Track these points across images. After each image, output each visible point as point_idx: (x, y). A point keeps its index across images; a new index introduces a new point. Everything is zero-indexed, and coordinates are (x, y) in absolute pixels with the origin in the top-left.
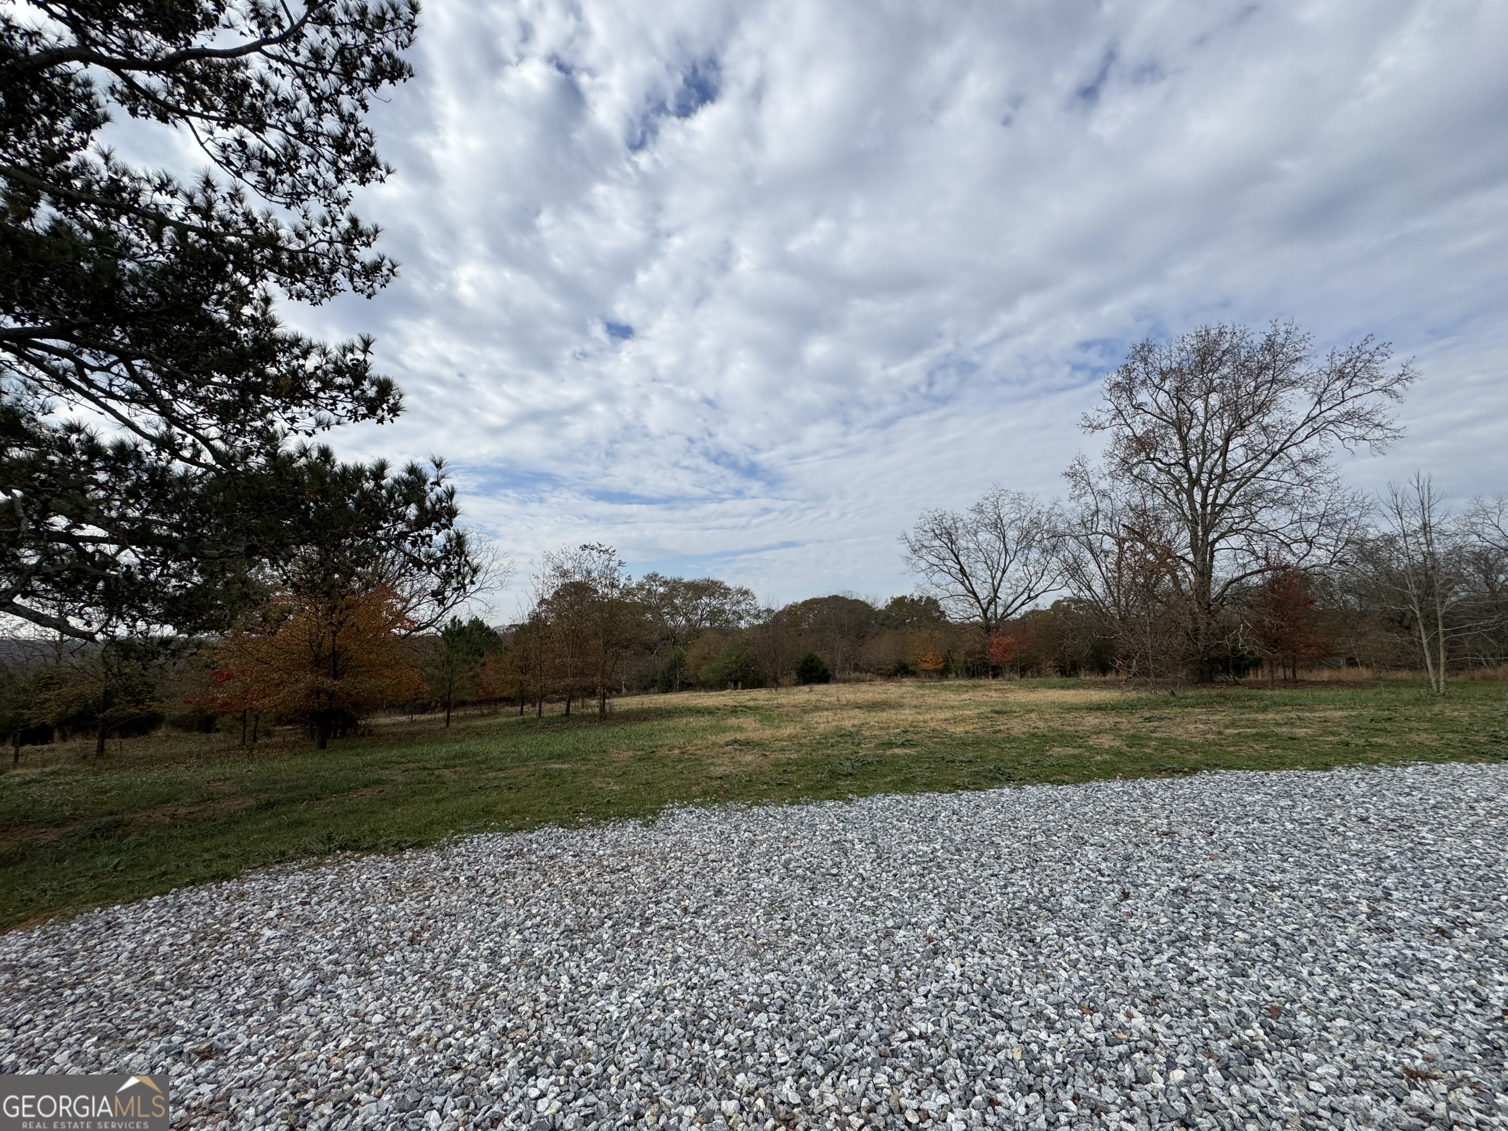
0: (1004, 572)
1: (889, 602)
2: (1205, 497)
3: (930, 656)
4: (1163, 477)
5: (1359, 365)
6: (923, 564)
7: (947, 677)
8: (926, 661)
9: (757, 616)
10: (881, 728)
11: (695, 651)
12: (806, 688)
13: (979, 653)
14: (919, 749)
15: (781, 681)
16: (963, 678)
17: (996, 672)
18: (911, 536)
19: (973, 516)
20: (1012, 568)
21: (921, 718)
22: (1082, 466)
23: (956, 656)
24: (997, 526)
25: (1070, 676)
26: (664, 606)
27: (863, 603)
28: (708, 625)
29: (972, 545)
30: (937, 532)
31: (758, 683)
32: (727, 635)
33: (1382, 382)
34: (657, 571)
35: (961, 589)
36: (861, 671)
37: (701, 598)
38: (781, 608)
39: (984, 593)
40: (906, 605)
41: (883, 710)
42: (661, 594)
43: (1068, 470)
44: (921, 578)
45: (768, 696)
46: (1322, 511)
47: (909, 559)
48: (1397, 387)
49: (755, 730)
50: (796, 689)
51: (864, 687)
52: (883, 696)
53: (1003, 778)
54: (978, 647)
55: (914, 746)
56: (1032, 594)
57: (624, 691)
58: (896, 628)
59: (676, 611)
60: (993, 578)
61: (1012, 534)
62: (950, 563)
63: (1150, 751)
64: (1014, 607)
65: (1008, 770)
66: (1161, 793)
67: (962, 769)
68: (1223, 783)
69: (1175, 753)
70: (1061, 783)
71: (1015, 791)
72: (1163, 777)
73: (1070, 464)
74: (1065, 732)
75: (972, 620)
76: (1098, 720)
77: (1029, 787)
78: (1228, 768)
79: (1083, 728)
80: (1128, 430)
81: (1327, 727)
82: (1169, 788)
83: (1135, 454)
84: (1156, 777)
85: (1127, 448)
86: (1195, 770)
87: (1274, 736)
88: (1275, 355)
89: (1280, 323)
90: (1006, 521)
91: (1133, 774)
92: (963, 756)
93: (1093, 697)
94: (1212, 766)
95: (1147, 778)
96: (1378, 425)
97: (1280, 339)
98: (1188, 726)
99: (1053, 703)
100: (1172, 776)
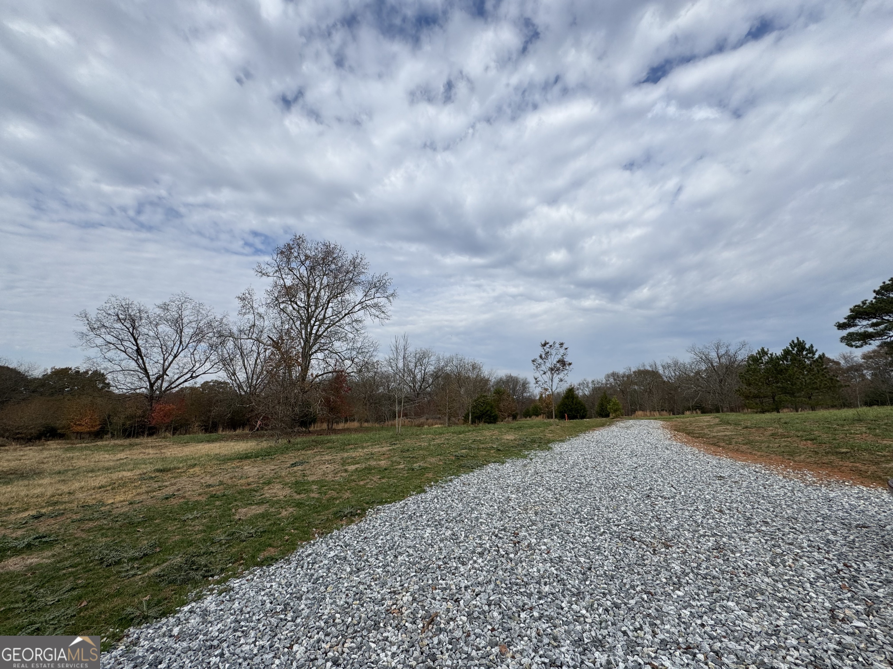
0: (175, 356)
2: (312, 329)
3: (86, 420)
4: (295, 313)
5: (382, 284)
6: (99, 341)
7: (102, 438)
8: (80, 425)
13: (139, 417)
16: (118, 437)
17: (152, 432)
18: (92, 317)
19: (158, 311)
20: (182, 355)
21: (65, 488)
22: (251, 295)
23: (115, 420)
24: (177, 323)
25: (211, 432)
29: (151, 333)
30: (121, 316)
33: (387, 294)
35: (133, 365)
39: (154, 370)
40: (69, 376)
43: (241, 295)
44: (93, 352)
46: (359, 346)
47: (83, 335)
48: (391, 298)
54: (139, 412)
55: (49, 545)
56: (194, 375)
58: (52, 395)
60: (164, 361)
61: (188, 331)
62: (127, 344)
63: (317, 496)
64: (177, 383)
65: (203, 561)
66: (368, 549)
67: (134, 575)
68: (393, 521)
69: (334, 494)
70: (270, 561)
71: (221, 598)
72: (348, 524)
73: (243, 291)
74: (239, 488)
75: (138, 391)
76: (256, 469)
77: (235, 583)
78: (381, 503)
79: (251, 480)
80: (282, 281)
81: (388, 458)
82: (366, 538)
83: (283, 296)
84: (342, 526)
85: (279, 292)
86: (364, 510)
87: (375, 468)
88: (354, 267)
89: (359, 253)
90: (186, 320)
91: (326, 528)
92: (134, 547)
93: (236, 447)
94: (371, 504)
95: (338, 530)
96: (383, 312)
97: (358, 261)
98: (321, 467)
99: (208, 455)
100: (352, 521)
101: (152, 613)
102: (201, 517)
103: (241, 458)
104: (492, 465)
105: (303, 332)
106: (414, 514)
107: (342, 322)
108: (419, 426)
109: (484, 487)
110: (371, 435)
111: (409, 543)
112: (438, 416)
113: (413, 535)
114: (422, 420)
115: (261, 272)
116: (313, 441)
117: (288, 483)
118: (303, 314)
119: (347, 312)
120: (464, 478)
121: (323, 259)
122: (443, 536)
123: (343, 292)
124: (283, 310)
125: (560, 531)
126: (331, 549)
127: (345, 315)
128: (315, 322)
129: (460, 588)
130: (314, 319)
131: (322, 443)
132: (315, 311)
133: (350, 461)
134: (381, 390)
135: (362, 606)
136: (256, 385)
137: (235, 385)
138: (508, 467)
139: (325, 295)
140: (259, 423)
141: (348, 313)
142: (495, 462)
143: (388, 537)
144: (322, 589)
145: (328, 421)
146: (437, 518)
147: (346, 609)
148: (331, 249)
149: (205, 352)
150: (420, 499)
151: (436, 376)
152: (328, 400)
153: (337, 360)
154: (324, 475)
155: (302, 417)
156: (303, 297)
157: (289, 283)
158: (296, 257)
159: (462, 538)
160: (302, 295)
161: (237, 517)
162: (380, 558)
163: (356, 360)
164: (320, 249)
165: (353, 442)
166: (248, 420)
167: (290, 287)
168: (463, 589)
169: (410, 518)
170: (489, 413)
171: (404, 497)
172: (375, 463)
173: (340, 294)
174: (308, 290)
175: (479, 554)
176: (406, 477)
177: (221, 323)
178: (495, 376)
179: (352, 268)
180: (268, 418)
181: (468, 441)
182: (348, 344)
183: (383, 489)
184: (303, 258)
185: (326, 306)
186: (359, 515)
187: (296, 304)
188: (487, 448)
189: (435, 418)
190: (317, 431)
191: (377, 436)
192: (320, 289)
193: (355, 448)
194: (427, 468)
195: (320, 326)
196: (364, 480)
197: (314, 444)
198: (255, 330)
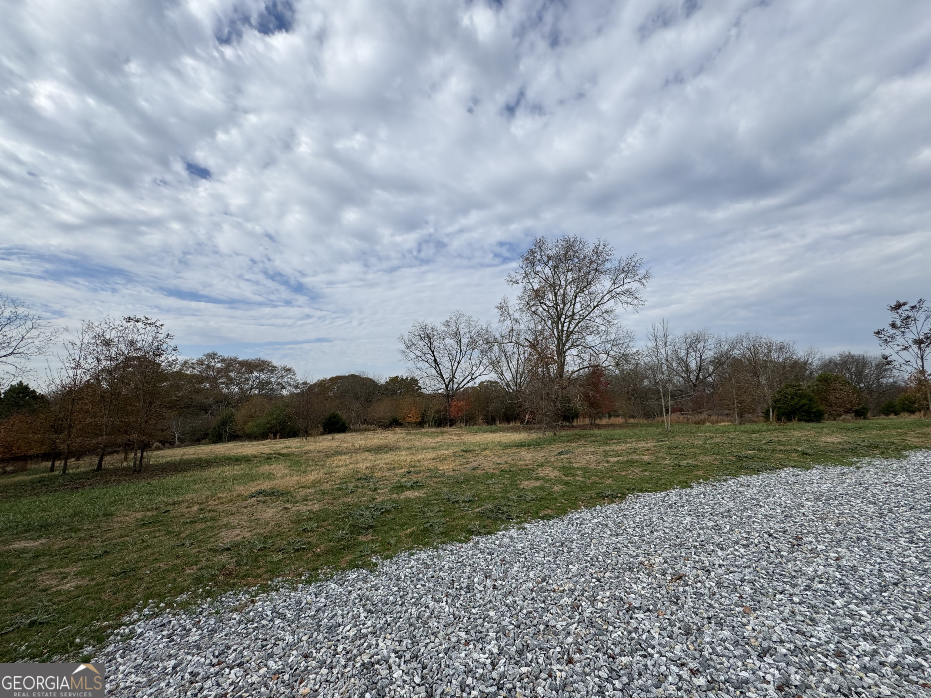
0: (459, 363)
1: (388, 379)
2: (563, 327)
3: (413, 413)
4: (545, 314)
5: (631, 267)
7: (424, 427)
8: (410, 417)
9: (296, 387)
10: (389, 469)
11: (243, 412)
12: (329, 437)
13: (443, 411)
14: (425, 490)
15: (310, 432)
16: (433, 426)
17: (452, 423)
18: (406, 338)
19: (443, 328)
20: (463, 361)
21: (415, 458)
22: (506, 304)
23: (429, 413)
24: (457, 336)
25: (491, 424)
26: (220, 378)
27: (371, 380)
28: (257, 392)
29: (442, 346)
30: (422, 336)
31: (292, 434)
32: (271, 399)
33: (638, 277)
34: (216, 351)
35: (434, 372)
36: (368, 424)
37: (252, 372)
38: (314, 382)
39: (447, 375)
40: (398, 382)
41: (386, 452)
42: (218, 368)
43: (498, 305)
44: (410, 364)
45: (299, 444)
46: (613, 338)
47: (403, 352)
48: (644, 281)
49: (285, 476)
50: (321, 438)
51: (370, 435)
52: (384, 441)
53: (504, 517)
54: (442, 408)
55: (421, 487)
56: (473, 377)
57: (177, 443)
58: (392, 396)
59: (231, 381)
60: (452, 367)
61: (465, 341)
62: (428, 356)
63: (582, 479)
64: (463, 384)
65: (505, 509)
66: (626, 522)
67: (468, 510)
68: (652, 506)
69: (597, 479)
70: (549, 517)
71: (519, 532)
72: (609, 503)
73: (500, 302)
74: (520, 467)
75: (439, 391)
76: (530, 455)
77: (528, 526)
78: (641, 491)
79: (527, 462)
80: (530, 286)
81: (653, 453)
82: (625, 515)
83: (533, 299)
84: (604, 504)
85: (529, 296)
86: (624, 495)
87: (637, 462)
88: (598, 256)
89: (601, 240)
90: (462, 332)
91: (589, 503)
92: (463, 495)
93: (512, 437)
94: (632, 490)
95: (601, 506)
96: (636, 298)
97: (601, 248)
98: (584, 457)
99: (493, 442)
100: (613, 502)
101: (482, 531)
102: (498, 483)
103: (518, 446)
104: (790, 470)
105: (555, 330)
106: (675, 503)
107: (591, 315)
108: (697, 423)
109: (768, 490)
110: (636, 431)
111: (666, 524)
112: (727, 412)
113: (671, 519)
114: (702, 416)
115: (511, 281)
116: (576, 434)
117: (557, 467)
118: (553, 313)
119: (596, 304)
120: (744, 480)
121: (565, 255)
122: (704, 525)
123: (589, 284)
124: (535, 313)
125: (869, 545)
126: (595, 517)
127: (595, 307)
128: (565, 319)
129: (714, 565)
130: (564, 316)
131: (585, 436)
132: (563, 308)
133: (612, 453)
134: (646, 383)
135: (620, 556)
136: (521, 383)
137: (504, 384)
138: (815, 473)
139: (571, 291)
140: (527, 417)
141: (598, 305)
142: (795, 467)
143: (646, 517)
144: (588, 540)
145: (590, 416)
146: (700, 511)
147: (607, 555)
148: (571, 243)
149: (478, 357)
150: (684, 492)
151: (718, 362)
152: (587, 396)
153: (591, 355)
154: (587, 463)
155: (565, 412)
156: (551, 297)
157: (536, 287)
158: (539, 260)
159: (726, 530)
160: (550, 295)
161: (522, 486)
162: (637, 530)
163: (612, 353)
164: (560, 246)
165: (616, 437)
166: (518, 415)
167: (538, 290)
168: (717, 566)
169: (671, 506)
170: (806, 407)
171: (666, 489)
172: (638, 457)
173: (586, 287)
174: (555, 289)
175: (743, 545)
176: (671, 473)
177: (487, 332)
178: (818, 356)
179: (595, 257)
180: (534, 413)
181: (760, 441)
182: (601, 337)
183: (643, 480)
184: (545, 259)
185: (573, 301)
186: (620, 497)
187: (545, 304)
188: (787, 451)
189: (722, 414)
190: (580, 426)
191: (644, 432)
192: (566, 286)
193: (619, 443)
194: (697, 465)
195: (570, 323)
196: (626, 471)
197: (577, 437)
198: (514, 333)
